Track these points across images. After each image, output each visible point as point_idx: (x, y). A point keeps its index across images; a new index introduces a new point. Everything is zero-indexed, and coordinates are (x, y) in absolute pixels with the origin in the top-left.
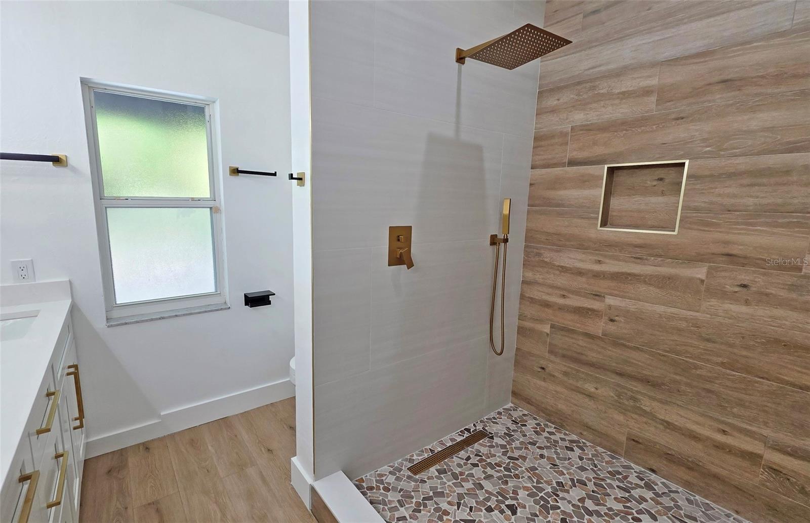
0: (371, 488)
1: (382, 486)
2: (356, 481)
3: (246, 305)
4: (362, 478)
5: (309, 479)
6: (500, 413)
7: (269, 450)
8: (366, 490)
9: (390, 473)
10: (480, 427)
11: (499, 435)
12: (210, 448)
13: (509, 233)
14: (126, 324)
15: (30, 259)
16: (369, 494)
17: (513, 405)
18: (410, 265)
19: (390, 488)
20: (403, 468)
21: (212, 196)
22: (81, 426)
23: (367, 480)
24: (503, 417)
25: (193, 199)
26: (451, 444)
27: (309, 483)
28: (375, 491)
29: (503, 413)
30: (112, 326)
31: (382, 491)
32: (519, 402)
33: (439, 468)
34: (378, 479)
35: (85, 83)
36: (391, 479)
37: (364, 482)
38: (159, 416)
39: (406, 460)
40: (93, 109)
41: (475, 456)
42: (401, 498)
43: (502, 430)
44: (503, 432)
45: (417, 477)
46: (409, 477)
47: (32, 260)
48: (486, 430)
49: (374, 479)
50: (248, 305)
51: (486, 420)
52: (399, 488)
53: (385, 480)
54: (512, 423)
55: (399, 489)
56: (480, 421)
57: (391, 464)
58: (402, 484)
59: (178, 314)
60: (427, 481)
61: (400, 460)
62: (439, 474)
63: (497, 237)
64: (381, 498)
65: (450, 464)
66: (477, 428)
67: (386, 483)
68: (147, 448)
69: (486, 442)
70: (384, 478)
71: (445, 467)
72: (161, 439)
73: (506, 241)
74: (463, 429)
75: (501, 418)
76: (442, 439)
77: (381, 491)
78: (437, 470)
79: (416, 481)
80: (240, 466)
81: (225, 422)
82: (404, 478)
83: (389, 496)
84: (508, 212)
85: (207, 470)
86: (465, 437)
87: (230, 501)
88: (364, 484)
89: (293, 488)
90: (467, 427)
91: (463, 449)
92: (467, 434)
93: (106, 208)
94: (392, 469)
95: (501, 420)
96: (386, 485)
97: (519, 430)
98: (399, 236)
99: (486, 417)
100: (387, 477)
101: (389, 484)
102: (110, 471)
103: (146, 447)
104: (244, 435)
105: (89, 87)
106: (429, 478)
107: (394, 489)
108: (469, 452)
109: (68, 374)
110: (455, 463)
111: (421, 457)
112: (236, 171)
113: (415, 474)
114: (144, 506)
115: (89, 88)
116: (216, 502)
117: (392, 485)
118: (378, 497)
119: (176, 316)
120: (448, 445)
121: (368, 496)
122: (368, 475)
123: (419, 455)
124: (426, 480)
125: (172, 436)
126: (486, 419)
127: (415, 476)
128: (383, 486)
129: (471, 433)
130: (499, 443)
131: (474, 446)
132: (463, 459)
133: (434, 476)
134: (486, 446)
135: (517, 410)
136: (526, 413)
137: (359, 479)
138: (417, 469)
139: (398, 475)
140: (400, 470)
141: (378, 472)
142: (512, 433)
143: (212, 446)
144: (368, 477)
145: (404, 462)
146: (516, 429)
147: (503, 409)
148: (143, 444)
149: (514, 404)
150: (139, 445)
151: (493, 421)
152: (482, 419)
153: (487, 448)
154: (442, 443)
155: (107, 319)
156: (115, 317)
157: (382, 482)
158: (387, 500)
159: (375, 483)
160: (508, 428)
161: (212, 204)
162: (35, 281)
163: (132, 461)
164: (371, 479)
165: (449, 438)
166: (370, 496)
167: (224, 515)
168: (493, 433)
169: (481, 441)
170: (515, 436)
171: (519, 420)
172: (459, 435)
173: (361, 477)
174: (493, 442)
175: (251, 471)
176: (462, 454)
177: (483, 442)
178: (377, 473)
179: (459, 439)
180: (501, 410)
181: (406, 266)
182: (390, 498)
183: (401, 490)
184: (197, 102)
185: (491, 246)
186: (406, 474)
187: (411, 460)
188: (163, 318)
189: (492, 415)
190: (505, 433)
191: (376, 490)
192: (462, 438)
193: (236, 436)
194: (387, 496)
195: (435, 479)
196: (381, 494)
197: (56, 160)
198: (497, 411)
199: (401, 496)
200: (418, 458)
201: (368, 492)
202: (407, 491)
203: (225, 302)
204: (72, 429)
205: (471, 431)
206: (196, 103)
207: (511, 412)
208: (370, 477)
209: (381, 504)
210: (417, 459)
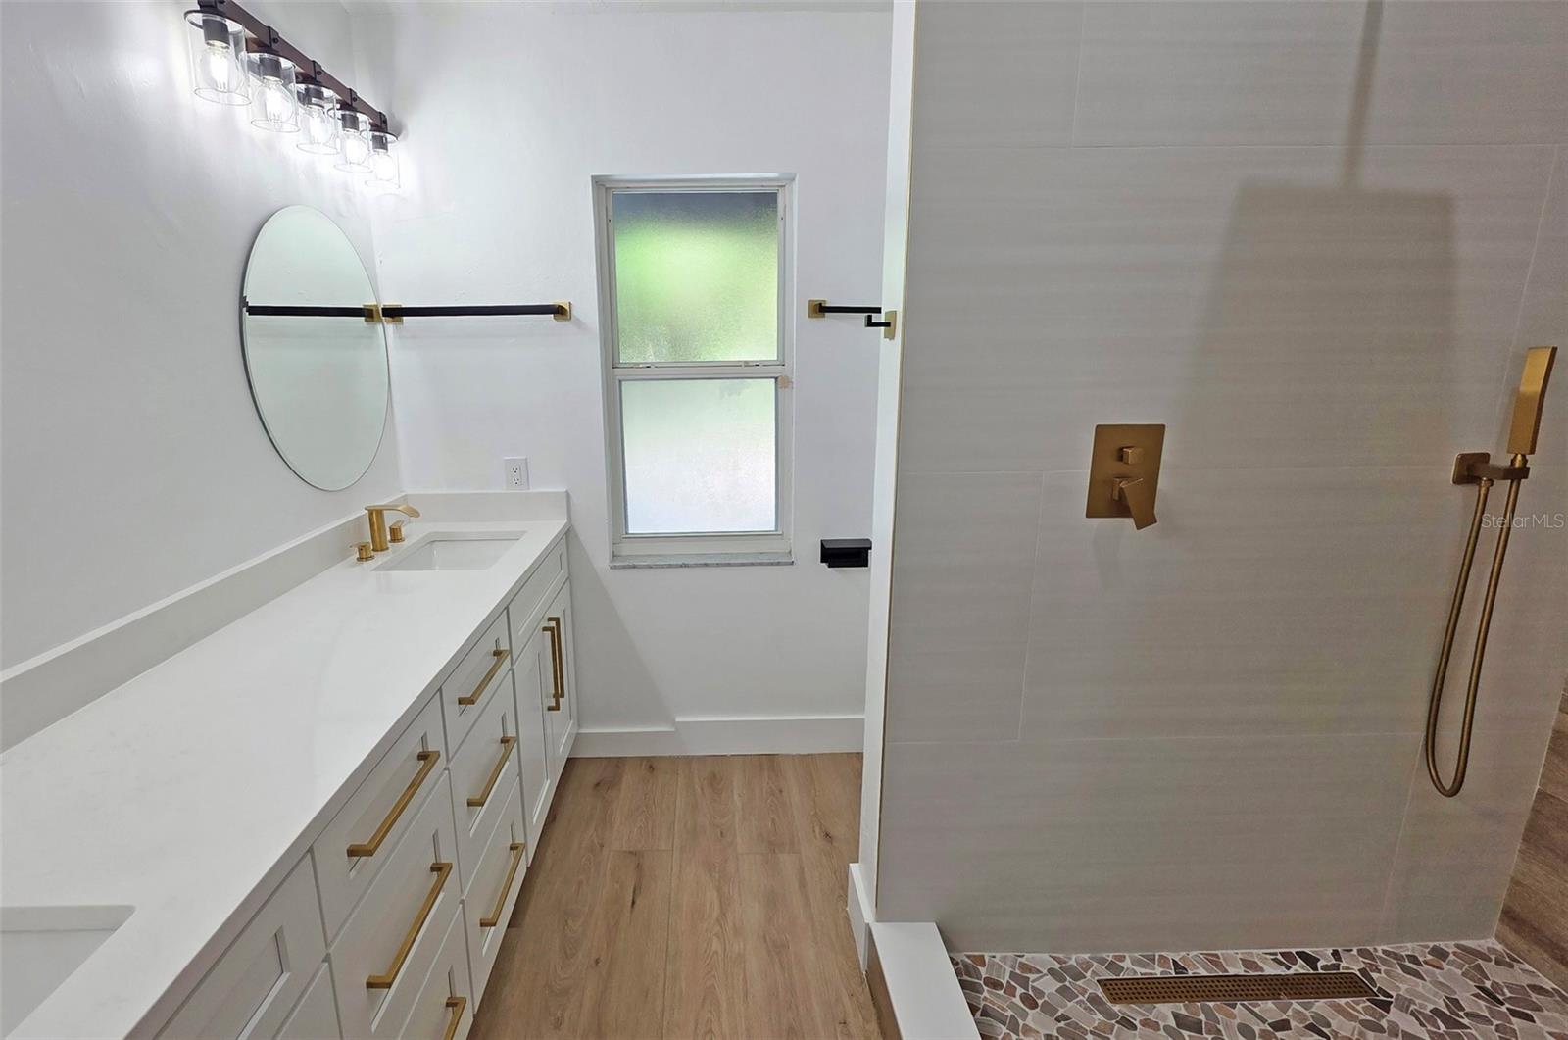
0: (995, 985)
1: (1020, 991)
2: (969, 956)
3: (822, 561)
4: (983, 956)
5: (868, 913)
6: (1440, 954)
7: (827, 835)
8: (982, 982)
9: (1051, 972)
10: (1352, 965)
11: (1412, 1007)
12: (736, 797)
13: (1532, 451)
14: (634, 567)
15: (524, 457)
16: (985, 994)
17: (1500, 947)
18: (1146, 519)
19: (1040, 1002)
20: (1088, 975)
21: (781, 358)
22: (557, 707)
23: (993, 964)
24: (1445, 965)
25: (747, 364)
26: (1242, 973)
27: (867, 922)
28: (1001, 992)
29: (1452, 957)
30: (615, 567)
31: (1017, 1000)
32: (1525, 947)
33: (1183, 1011)
34: (1018, 972)
35: (599, 183)
36: (1049, 986)
37: (984, 966)
38: (674, 723)
39: (1102, 961)
40: (611, 224)
41: (1307, 1027)
42: (1055, 1034)
43: (1427, 999)
44: (1431, 1007)
45: (1116, 1008)
46: (1094, 1000)
47: (526, 459)
48: (1371, 980)
49: (1009, 970)
50: (825, 562)
51: (1380, 953)
52: (1061, 1011)
53: (1033, 981)
54: (1475, 995)
55: (1059, 1014)
56: (1358, 950)
57: (1061, 955)
58: (1070, 1007)
59: (708, 562)
60: (1139, 1026)
61: (1086, 956)
62: (1177, 1025)
63: (1487, 462)
64: (1009, 1013)
65: (1219, 1016)
66: (1343, 964)
67: (1033, 987)
68: (651, 767)
69: (1359, 1007)
70: (1032, 977)
71: (1202, 1017)
72: (673, 760)
73: (1517, 474)
74: (1293, 951)
75: (1442, 969)
76: (1218, 952)
77: (1014, 999)
78: (1176, 1016)
79: (1110, 1015)
80: (773, 844)
81: (769, 762)
82: (1081, 997)
83: (1030, 1017)
84: (1539, 389)
85: (722, 833)
86: (1291, 972)
87: (740, 895)
88: (983, 971)
89: (847, 919)
90: (1307, 950)
91: (1275, 996)
92: (1303, 967)
93: (620, 382)
94: (1057, 966)
95: (1437, 971)
96: (1031, 993)
97: (1496, 1023)
98: (1122, 449)
99: (1385, 947)
100: (1041, 977)
101: (1041, 994)
102: (598, 785)
103: (650, 764)
104: (794, 795)
105: (606, 189)
106: (1146, 1023)
107: (1048, 1009)
108: (1290, 1012)
109: (545, 629)
110: (1237, 1021)
111: (1143, 971)
112: (821, 309)
113: (1114, 1000)
114: (625, 852)
115: (606, 192)
116: (719, 890)
117: (1046, 998)
118: (1003, 1009)
119: (706, 565)
120: (1232, 972)
121: (982, 996)
122: (998, 955)
123: (1136, 962)
124: (1137, 1023)
125: (689, 759)
126: (1384, 951)
127: (1109, 1004)
128: (1023, 991)
129: (1316, 969)
130: (1403, 1027)
131: (1313, 1003)
132: (1264, 1021)
133: (1162, 1024)
134: (1353, 1018)
135: (1512, 967)
136: (1549, 985)
137: (975, 956)
138: (1123, 990)
139: (1067, 983)
140: (1078, 976)
141: (1023, 960)
142: (1466, 1021)
143: (740, 796)
144: (995, 960)
145: (1095, 964)
146: (1486, 1014)
147: (1458, 946)
148: (648, 758)
149: (1506, 945)
150: (642, 758)
151: (1410, 966)
152: (1370, 948)
153: (1358, 1025)
154: (1215, 961)
155: (614, 556)
156: (624, 554)
157: (1024, 983)
158: (1021, 1023)
159: (1007, 978)
160: (1456, 1002)
161: (777, 371)
162: (529, 489)
163: (629, 779)
164: (1001, 966)
165: (1239, 956)
166: (985, 999)
167: (723, 914)
168: (1394, 994)
169: (1342, 1001)
170: (1473, 1032)
171: (1509, 995)
172: (1276, 960)
173: (980, 953)
174: (1383, 1017)
175: (786, 860)
176: (1268, 1008)
177: (1347, 1003)
178: (1020, 959)
179: (1271, 970)
180: (1449, 946)
181: (1131, 520)
182: (1029, 1022)
183: (1064, 1018)
184: (764, 184)
185: (1460, 487)
186: (1090, 991)
187: (1112, 966)
188: (686, 565)
189: (1408, 948)
190: (1435, 1011)
191: (1004, 992)
192: (1281, 971)
193: (781, 791)
194: (1025, 1016)
195: (1162, 1032)
196: (1013, 1006)
197: (558, 311)
198: (1431, 944)
199: (1059, 1030)
200: (1136, 969)
201: (986, 988)
202: (1077, 1026)
203: (790, 552)
204: (545, 709)
205: (1320, 964)
206: (763, 186)
207: (1489, 967)
208: (1000, 962)
209: (1004, 1024)
210: (1131, 969)
